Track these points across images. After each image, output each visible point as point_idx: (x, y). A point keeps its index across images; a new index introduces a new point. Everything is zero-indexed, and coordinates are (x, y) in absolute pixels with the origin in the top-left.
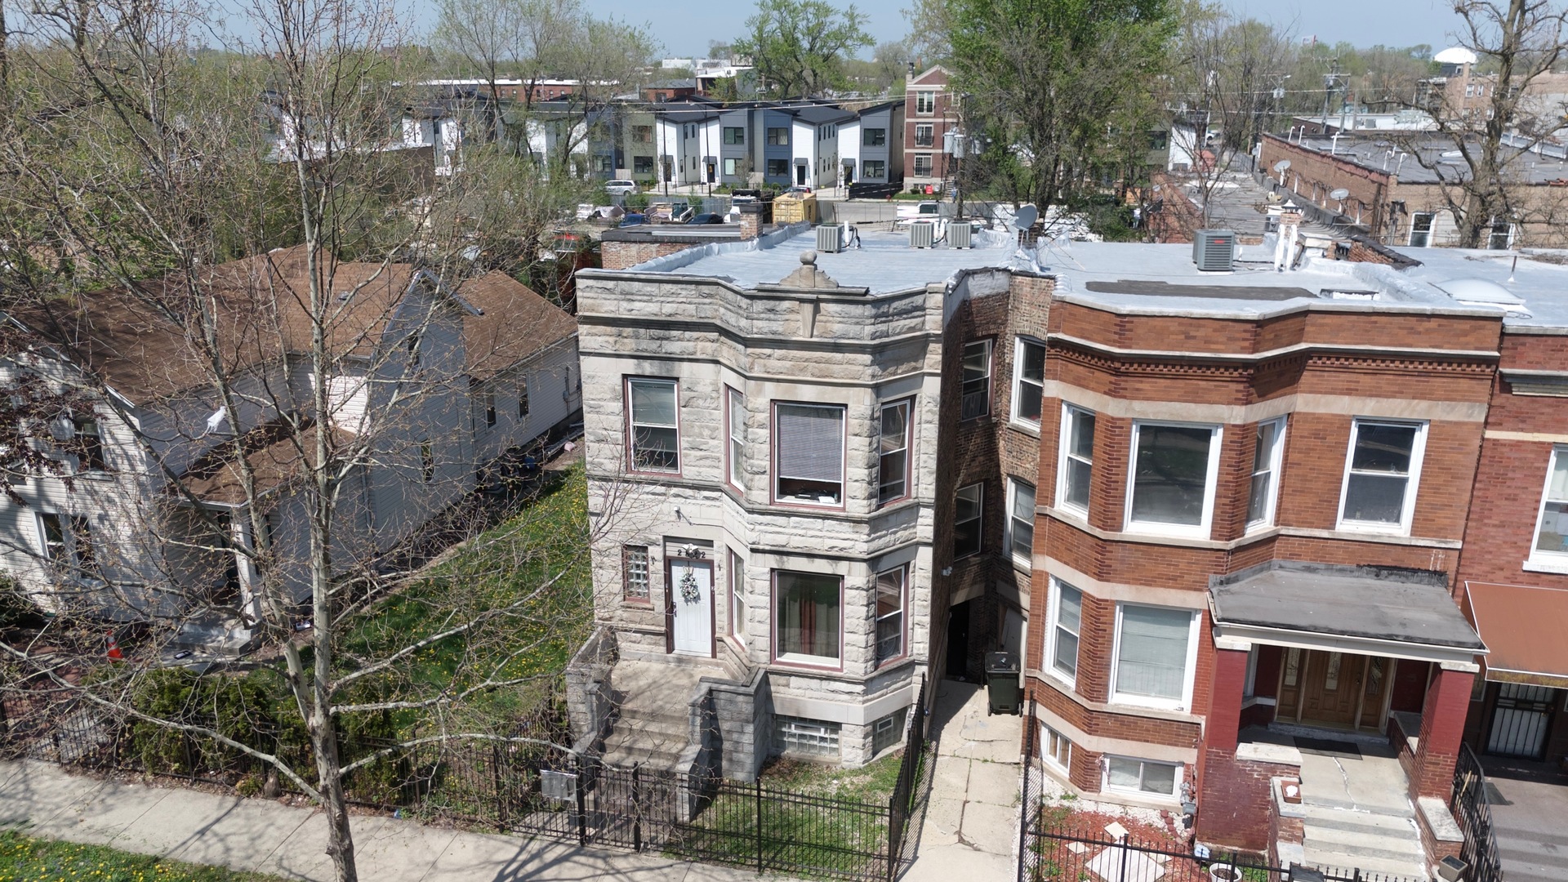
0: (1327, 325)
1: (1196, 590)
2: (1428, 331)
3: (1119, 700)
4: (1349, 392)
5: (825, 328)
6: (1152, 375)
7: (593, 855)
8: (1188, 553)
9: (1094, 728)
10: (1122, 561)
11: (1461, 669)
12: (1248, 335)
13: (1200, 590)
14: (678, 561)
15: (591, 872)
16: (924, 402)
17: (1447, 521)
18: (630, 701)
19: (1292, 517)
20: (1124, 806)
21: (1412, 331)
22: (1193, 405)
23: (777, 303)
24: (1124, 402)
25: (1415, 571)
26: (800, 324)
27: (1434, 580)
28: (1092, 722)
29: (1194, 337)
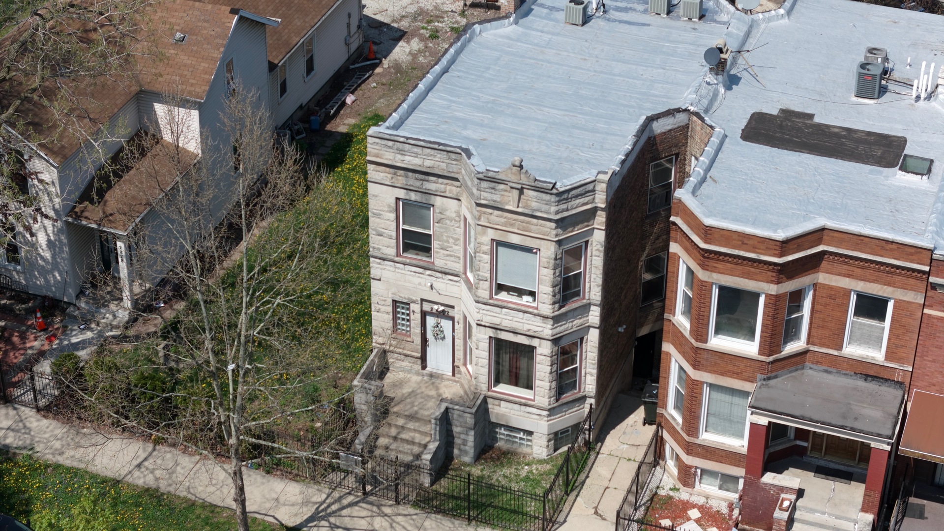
0: (836, 237)
1: (750, 381)
2: (891, 250)
3: (707, 437)
4: (848, 276)
5: (527, 203)
6: (723, 261)
7: (371, 503)
8: (745, 361)
9: (690, 451)
10: (707, 360)
12: (777, 248)
13: (752, 382)
14: (431, 314)
15: (370, 514)
16: (594, 244)
17: (904, 355)
18: (395, 405)
19: (816, 341)
20: (707, 498)
21: (882, 248)
22: (747, 280)
23: (497, 184)
24: (708, 273)
25: (886, 380)
26: (510, 199)
27: (897, 386)
28: (691, 449)
29: (747, 244)
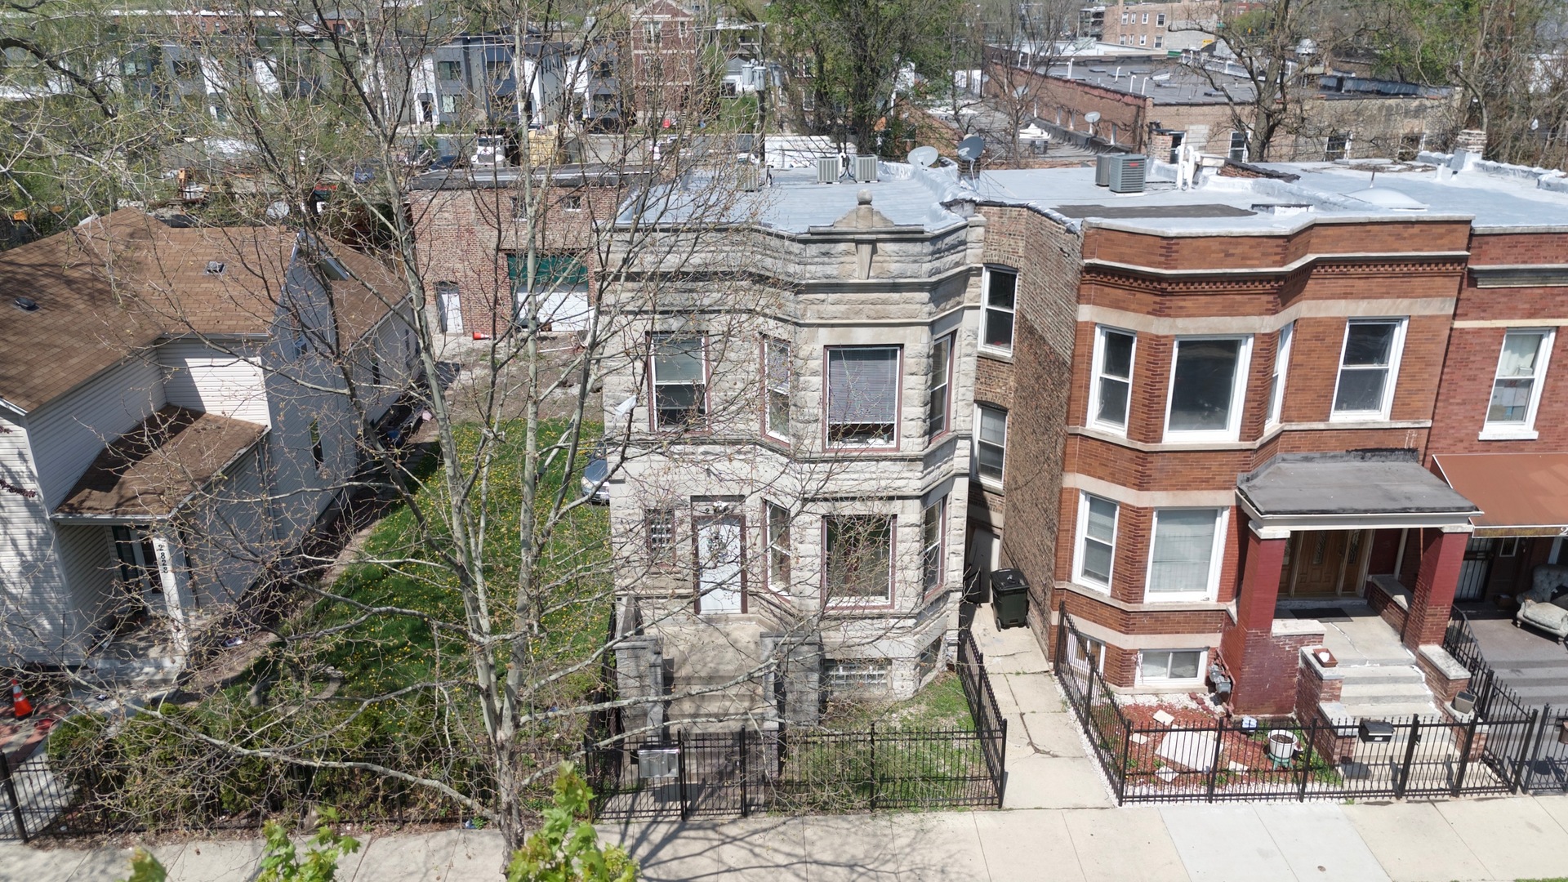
0: (1329, 236)
1: (1225, 489)
2: (1412, 237)
3: (1154, 598)
4: (1346, 296)
5: (882, 268)
6: (1195, 293)
8: (1220, 455)
9: (1131, 627)
10: (1161, 470)
11: (1459, 530)
12: (1279, 250)
13: (1229, 488)
14: (705, 519)
16: (964, 336)
17: (1420, 404)
18: (680, 668)
19: (1293, 413)
20: (1156, 695)
21: (1399, 237)
22: (1229, 318)
23: (832, 245)
24: (1167, 321)
25: (1393, 450)
26: (855, 266)
27: (1408, 457)
28: (1127, 622)
29: (1233, 255)
